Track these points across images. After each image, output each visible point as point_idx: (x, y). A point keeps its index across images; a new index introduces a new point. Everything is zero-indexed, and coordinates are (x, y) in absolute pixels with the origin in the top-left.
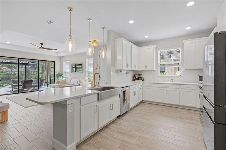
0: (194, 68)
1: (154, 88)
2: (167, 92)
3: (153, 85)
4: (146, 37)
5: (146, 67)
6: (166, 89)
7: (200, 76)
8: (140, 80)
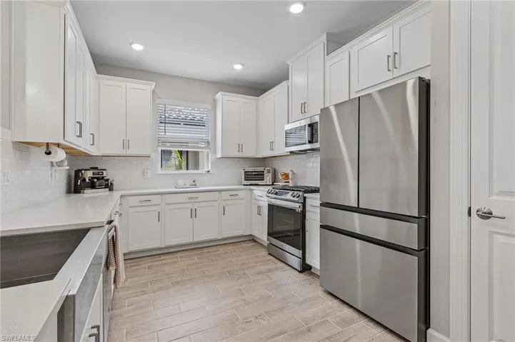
0: (237, 154)
1: (158, 209)
2: (194, 213)
3: (156, 199)
4: (137, 47)
5: (126, 144)
6: (190, 206)
7: (245, 172)
8: (100, 187)
